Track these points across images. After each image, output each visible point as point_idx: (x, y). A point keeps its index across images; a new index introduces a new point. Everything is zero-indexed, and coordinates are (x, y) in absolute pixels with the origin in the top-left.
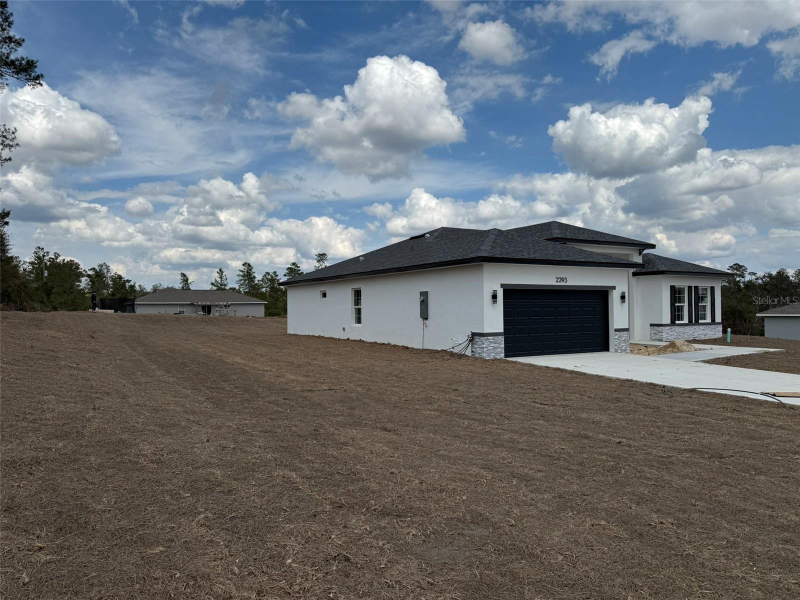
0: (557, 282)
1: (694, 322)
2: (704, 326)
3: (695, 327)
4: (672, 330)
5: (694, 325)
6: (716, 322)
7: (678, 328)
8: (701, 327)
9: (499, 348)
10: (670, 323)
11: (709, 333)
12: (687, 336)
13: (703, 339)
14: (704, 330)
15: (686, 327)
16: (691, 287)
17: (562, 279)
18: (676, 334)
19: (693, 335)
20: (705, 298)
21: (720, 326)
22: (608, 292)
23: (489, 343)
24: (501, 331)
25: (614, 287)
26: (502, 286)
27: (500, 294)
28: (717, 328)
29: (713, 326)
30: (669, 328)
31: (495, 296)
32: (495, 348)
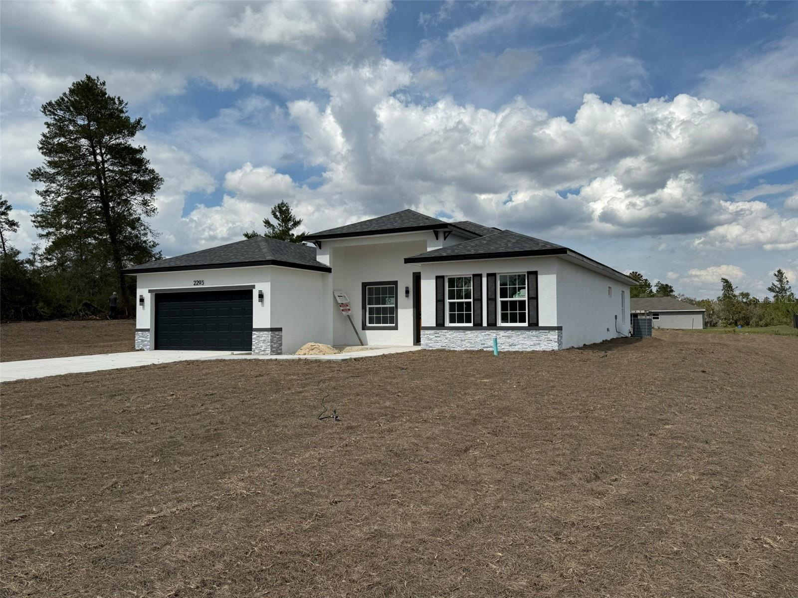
0: (194, 285)
1: (485, 324)
2: (510, 332)
3: (488, 332)
4: (437, 335)
5: (485, 329)
6: (540, 325)
7: (450, 333)
8: (502, 333)
9: (146, 341)
10: (434, 325)
11: (521, 342)
12: (468, 345)
13: (506, 350)
14: (509, 337)
15: (468, 332)
16: (480, 276)
17: (199, 282)
18: (446, 341)
19: (484, 344)
20: (520, 289)
21: (552, 332)
22: (252, 291)
23: (139, 337)
24: (149, 328)
25: (254, 287)
26: (150, 291)
27: (148, 299)
28: (543, 335)
29: (534, 333)
30: (433, 332)
31: (142, 300)
32: (142, 341)
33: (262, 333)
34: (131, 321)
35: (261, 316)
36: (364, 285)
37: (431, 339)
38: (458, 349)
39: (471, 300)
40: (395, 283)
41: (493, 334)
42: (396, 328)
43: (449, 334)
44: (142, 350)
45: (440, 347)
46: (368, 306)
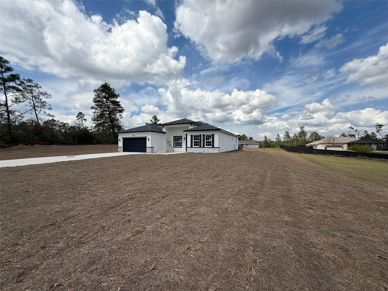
0: (133, 136)
1: (202, 146)
2: (208, 148)
5: (202, 147)
6: (215, 147)
8: (206, 148)
10: (190, 147)
11: (210, 151)
12: (198, 151)
13: (206, 153)
14: (207, 150)
15: (198, 148)
16: (201, 135)
19: (201, 151)
20: (210, 138)
21: (217, 148)
22: (146, 138)
23: (119, 149)
24: (121, 146)
25: (147, 137)
26: (122, 138)
27: (121, 139)
28: (215, 149)
29: (213, 148)
30: (190, 148)
31: (120, 140)
32: (120, 150)
33: (149, 148)
34: (117, 145)
35: (149, 144)
36: (174, 137)
37: (189, 150)
38: (196, 152)
39: (199, 141)
40: (182, 136)
41: (204, 149)
42: (182, 147)
43: (194, 149)
44: (120, 152)
45: (191, 152)
46: (175, 142)
